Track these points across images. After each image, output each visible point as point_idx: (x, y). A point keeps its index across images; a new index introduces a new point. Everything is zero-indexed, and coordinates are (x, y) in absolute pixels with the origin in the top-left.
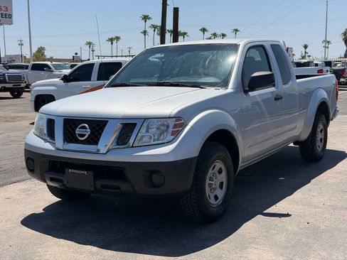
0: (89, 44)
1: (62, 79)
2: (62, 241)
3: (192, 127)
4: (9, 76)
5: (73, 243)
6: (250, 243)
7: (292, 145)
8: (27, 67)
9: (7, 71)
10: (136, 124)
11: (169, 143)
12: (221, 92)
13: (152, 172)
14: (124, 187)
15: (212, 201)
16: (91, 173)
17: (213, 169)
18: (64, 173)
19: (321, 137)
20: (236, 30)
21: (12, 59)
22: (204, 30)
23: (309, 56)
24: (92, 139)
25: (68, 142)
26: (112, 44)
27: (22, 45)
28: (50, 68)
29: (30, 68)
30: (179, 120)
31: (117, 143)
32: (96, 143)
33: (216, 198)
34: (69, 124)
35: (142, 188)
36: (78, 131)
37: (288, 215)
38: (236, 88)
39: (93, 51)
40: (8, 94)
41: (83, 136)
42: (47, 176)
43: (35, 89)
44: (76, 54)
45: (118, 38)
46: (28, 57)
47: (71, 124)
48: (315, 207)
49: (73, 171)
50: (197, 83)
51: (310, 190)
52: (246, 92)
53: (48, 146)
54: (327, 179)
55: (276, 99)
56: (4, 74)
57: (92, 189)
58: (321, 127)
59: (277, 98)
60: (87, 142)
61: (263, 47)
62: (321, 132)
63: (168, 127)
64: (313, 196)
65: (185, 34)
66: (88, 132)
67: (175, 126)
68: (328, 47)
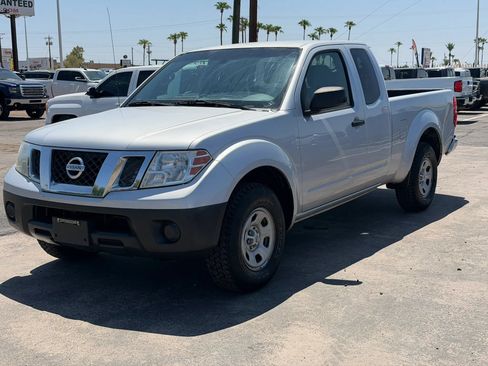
0: (144, 43)
1: (88, 94)
2: (45, 315)
3: (220, 163)
4: (25, 89)
5: (58, 317)
6: (296, 319)
7: (384, 187)
8: (51, 76)
9: (22, 82)
10: (143, 158)
11: (187, 184)
12: (269, 114)
13: (165, 223)
14: (128, 242)
15: (252, 262)
16: (85, 223)
17: (254, 219)
18: (51, 223)
19: (427, 177)
20: (351, 24)
21: (37, 63)
22: (305, 24)
23: (455, 61)
24: (87, 178)
25: (57, 181)
26: (175, 42)
27: (51, 44)
28: (83, 77)
29: (55, 76)
30: (202, 153)
31: (120, 183)
32: (91, 183)
33: (258, 258)
34: (58, 157)
35: (151, 244)
36: (69, 167)
37: (358, 283)
38: (292, 110)
39: (149, 53)
40: (23, 114)
41: (75, 173)
42: (32, 226)
43: (53, 106)
44: (125, 57)
45: (183, 35)
46: (58, 61)
47: (61, 157)
48: (398, 273)
49: (63, 220)
50: (240, 102)
51: (398, 250)
52: (307, 115)
53: (31, 187)
54: (426, 235)
55: (353, 125)
56: (18, 86)
57: (87, 244)
58: (428, 163)
59: (356, 124)
60: (81, 181)
61: (337, 52)
62: (428, 170)
63: (187, 162)
64: (401, 258)
65: (278, 28)
66: (81, 169)
67: (196, 161)
68: (482, 48)
